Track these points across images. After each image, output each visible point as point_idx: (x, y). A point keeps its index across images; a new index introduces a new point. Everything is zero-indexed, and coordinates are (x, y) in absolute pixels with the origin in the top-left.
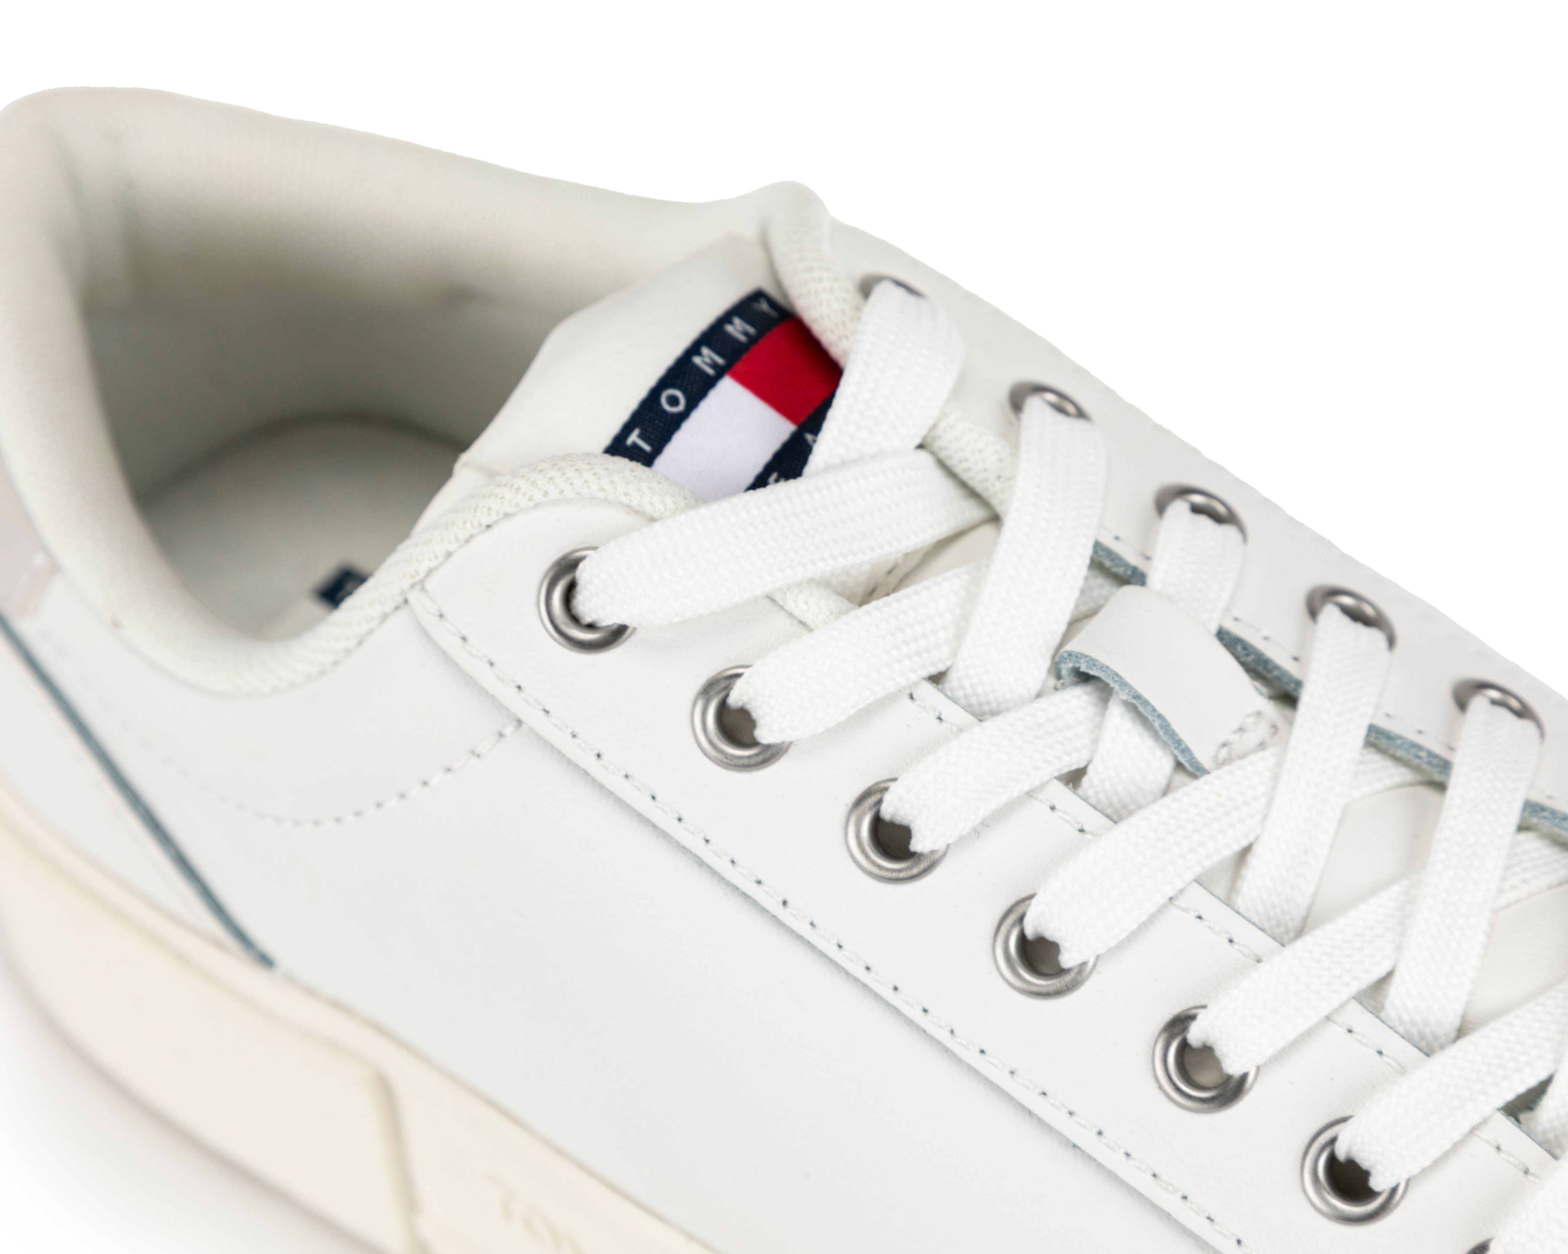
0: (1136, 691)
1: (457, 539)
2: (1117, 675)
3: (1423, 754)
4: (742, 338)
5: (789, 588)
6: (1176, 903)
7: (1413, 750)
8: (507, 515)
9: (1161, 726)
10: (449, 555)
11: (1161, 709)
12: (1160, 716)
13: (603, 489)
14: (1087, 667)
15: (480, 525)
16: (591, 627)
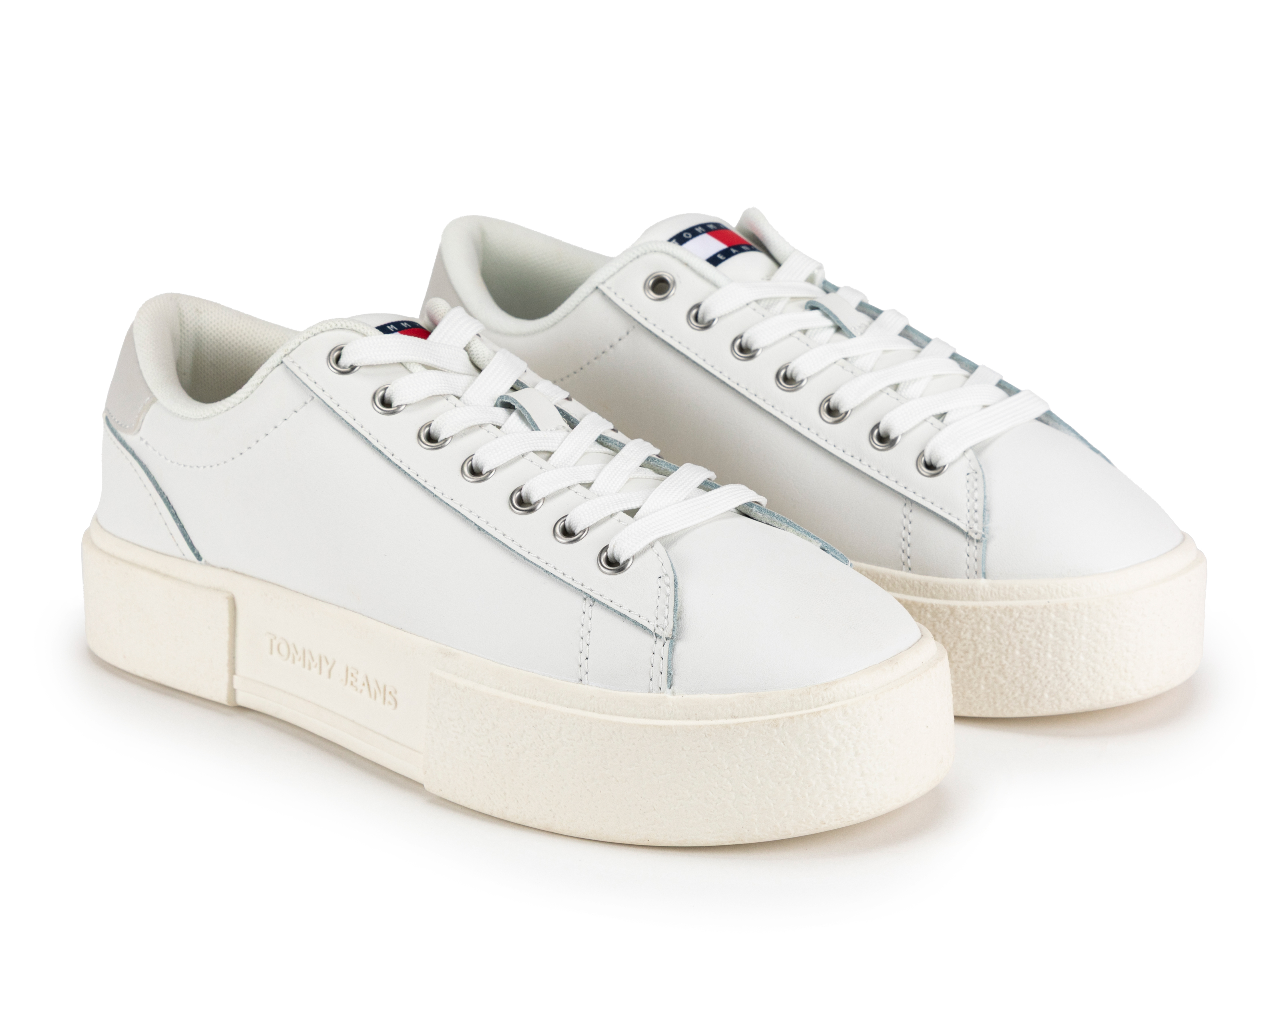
0: (521, 405)
1: (303, 338)
2: (515, 400)
3: (618, 443)
4: (406, 326)
5: (412, 362)
6: (525, 457)
7: (615, 442)
8: (322, 332)
9: (528, 417)
10: (300, 344)
11: (528, 411)
12: (528, 414)
13: (355, 326)
14: (506, 399)
15: (312, 334)
16: (344, 368)
